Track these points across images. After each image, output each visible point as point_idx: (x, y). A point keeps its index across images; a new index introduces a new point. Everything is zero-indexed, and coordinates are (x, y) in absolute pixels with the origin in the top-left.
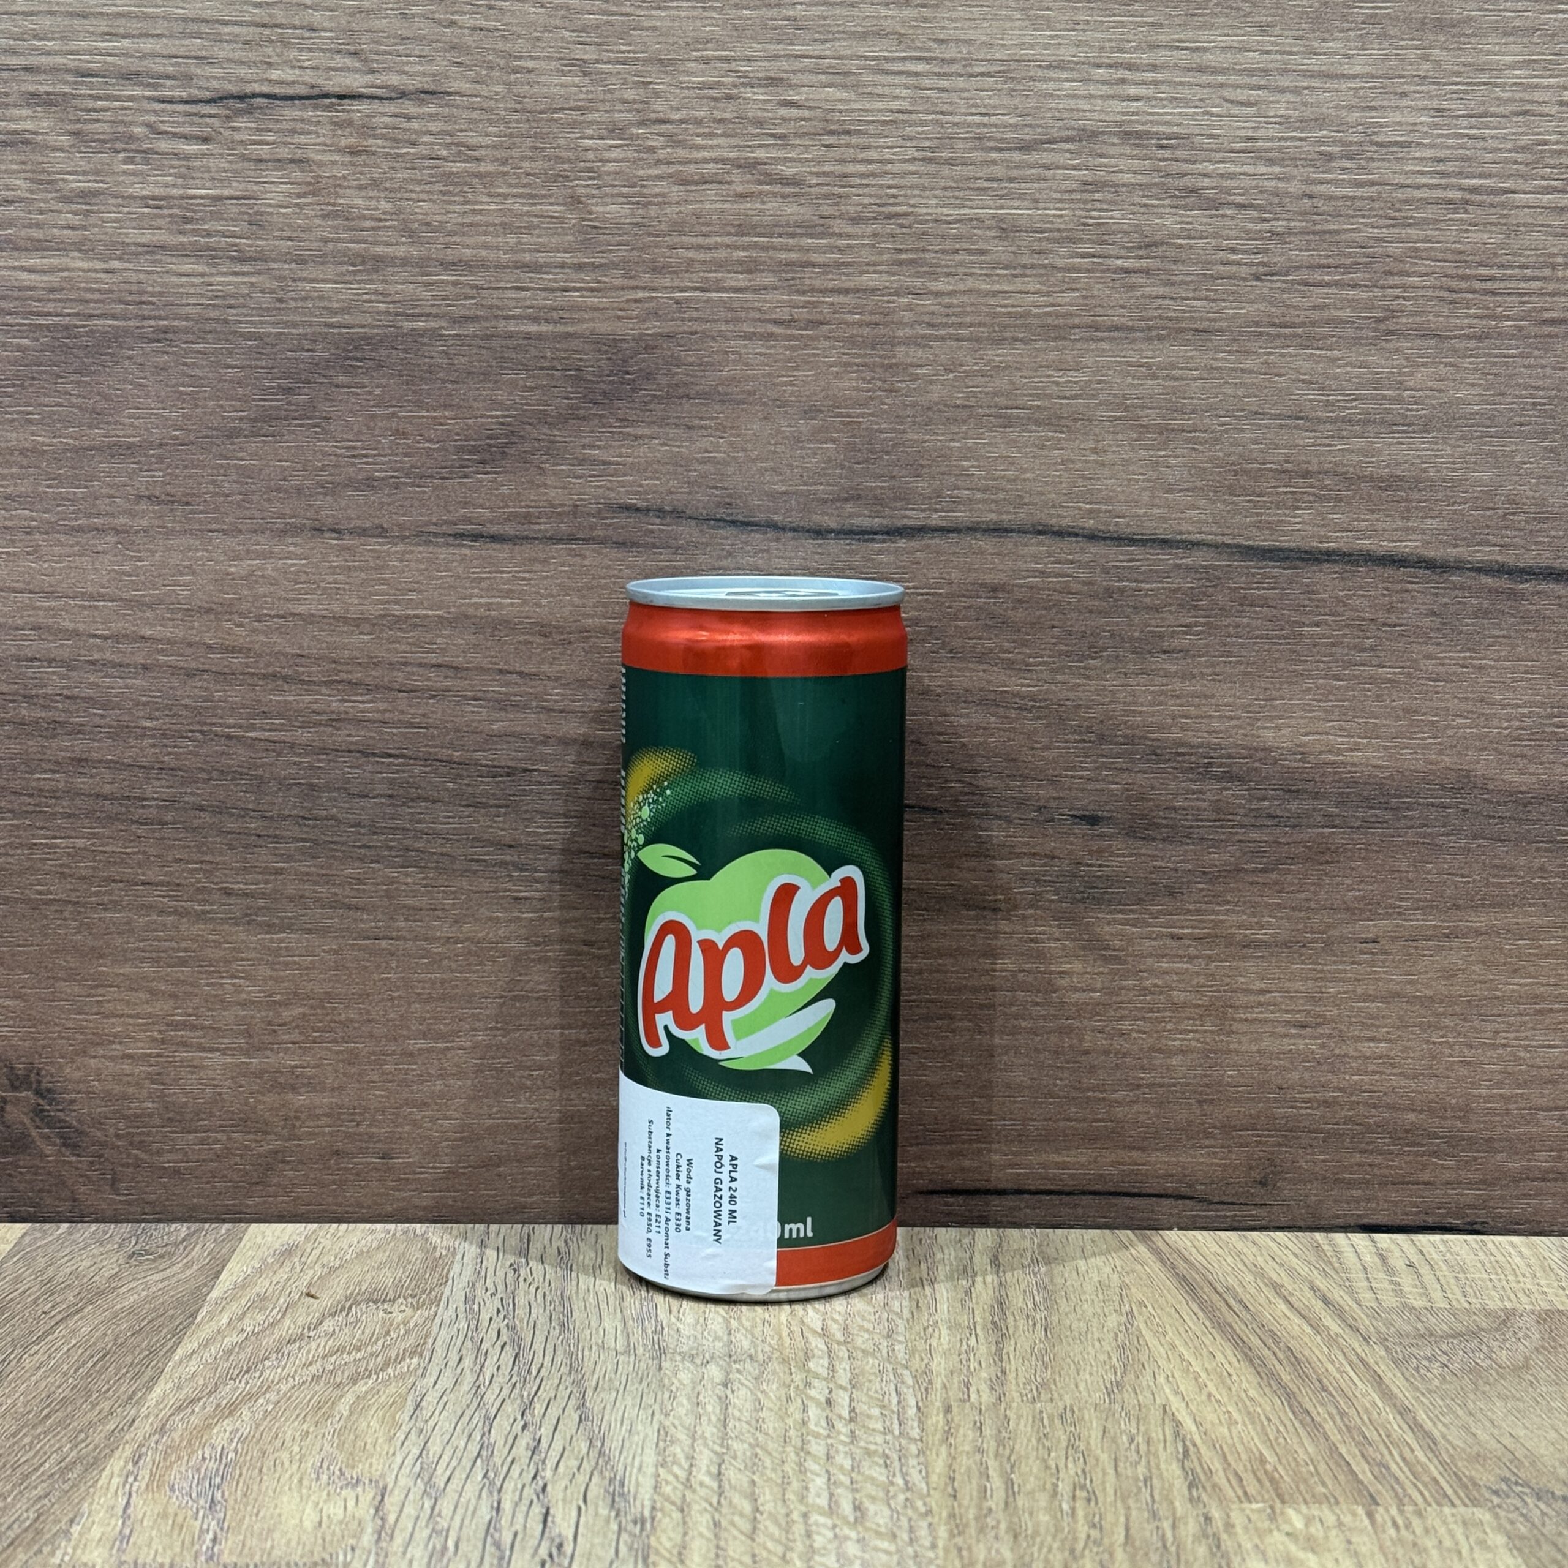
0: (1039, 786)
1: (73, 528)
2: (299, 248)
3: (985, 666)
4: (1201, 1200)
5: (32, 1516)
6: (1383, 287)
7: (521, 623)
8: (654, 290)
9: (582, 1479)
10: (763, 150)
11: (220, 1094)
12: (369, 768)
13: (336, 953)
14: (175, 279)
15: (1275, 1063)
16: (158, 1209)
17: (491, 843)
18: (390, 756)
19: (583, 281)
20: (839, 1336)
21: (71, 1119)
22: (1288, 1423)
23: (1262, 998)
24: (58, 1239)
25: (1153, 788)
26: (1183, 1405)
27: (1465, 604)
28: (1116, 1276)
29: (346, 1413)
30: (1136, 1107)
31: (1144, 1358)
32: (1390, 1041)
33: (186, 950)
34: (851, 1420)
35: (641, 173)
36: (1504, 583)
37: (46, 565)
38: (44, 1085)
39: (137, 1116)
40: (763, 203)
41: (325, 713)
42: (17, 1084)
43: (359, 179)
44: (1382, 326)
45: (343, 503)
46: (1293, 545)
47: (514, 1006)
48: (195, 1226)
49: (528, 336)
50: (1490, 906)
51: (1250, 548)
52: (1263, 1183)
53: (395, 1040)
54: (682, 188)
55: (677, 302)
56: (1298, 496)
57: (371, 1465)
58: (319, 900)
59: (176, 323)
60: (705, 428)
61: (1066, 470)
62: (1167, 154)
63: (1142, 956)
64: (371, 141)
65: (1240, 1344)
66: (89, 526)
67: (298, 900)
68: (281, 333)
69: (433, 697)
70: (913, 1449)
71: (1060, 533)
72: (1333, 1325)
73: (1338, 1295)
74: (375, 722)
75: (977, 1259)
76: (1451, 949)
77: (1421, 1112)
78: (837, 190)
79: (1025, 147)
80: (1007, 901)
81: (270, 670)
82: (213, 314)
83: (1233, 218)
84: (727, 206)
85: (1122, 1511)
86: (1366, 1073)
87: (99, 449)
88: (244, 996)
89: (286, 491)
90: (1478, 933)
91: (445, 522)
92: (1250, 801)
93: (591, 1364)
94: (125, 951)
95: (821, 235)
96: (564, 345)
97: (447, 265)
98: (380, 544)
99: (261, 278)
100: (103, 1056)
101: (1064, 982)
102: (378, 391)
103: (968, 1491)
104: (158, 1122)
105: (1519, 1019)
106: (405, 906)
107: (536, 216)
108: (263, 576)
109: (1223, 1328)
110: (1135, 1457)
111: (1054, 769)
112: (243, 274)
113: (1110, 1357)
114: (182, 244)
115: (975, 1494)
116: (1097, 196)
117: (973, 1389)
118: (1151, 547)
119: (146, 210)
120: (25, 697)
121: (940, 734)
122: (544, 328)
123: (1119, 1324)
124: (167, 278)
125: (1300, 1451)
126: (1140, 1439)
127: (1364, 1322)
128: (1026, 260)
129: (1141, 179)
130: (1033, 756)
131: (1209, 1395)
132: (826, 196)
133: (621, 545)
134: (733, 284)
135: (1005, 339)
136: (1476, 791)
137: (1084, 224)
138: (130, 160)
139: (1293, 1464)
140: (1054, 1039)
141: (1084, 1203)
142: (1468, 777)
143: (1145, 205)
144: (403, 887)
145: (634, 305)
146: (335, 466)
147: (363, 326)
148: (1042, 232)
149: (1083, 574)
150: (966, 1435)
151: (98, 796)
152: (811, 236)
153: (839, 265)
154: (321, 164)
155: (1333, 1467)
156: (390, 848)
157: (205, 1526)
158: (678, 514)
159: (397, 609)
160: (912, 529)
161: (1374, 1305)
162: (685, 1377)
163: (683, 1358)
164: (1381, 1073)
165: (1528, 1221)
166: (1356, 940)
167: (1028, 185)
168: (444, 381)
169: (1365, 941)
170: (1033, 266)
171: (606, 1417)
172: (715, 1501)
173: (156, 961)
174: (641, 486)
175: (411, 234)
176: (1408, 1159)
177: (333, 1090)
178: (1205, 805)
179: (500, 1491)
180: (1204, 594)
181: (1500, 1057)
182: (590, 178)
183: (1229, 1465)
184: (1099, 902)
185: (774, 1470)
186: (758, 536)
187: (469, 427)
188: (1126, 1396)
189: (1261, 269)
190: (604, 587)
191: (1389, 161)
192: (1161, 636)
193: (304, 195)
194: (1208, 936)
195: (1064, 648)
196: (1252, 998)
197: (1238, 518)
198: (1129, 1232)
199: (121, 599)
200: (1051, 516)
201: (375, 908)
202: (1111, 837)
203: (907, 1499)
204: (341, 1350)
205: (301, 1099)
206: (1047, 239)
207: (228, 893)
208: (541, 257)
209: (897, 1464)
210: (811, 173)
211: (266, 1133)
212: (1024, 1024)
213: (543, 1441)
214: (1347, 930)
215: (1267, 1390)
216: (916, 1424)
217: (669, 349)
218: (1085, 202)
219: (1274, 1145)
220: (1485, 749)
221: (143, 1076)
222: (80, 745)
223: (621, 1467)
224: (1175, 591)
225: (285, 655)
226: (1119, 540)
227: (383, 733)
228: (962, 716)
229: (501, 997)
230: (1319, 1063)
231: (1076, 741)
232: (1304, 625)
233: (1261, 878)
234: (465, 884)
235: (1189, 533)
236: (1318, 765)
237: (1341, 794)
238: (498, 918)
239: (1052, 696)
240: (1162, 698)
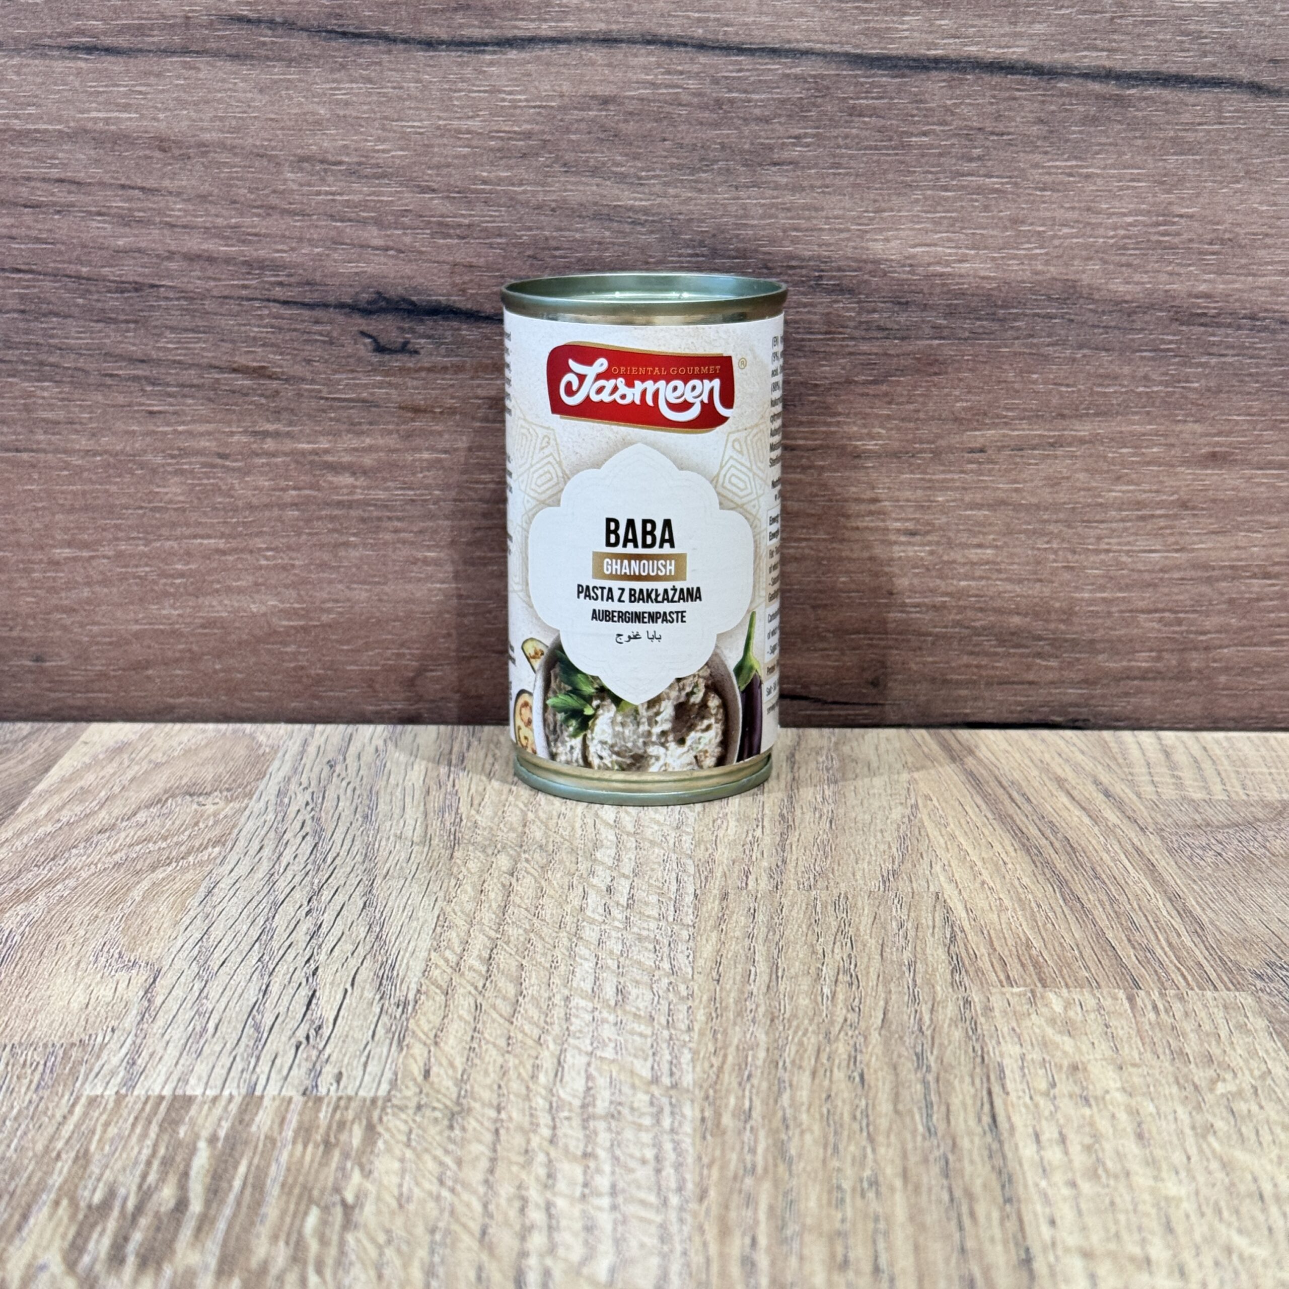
3: (599, 181)
4: (816, 700)
7: (138, 138)
15: (886, 569)
17: (121, 357)
18: (19, 271)
23: (872, 508)
27: (1072, 111)
32: (996, 547)
36: (1111, 88)
46: (901, 52)
47: (154, 517)
50: (1097, 414)
51: (859, 56)
52: (875, 683)
53: (42, 548)
69: (59, 212)
71: (670, 43)
76: (1056, 457)
77: (1026, 615)
86: (974, 579)
90: (1082, 441)
91: (60, 34)
92: (859, 313)
105: (1121, 525)
106: (44, 420)
118: (761, 56)
121: (557, 249)
133: (235, 57)
136: (1081, 301)
142: (1074, 287)
144: (41, 401)
149: (692, 84)
156: (25, 363)
158: (289, 26)
159: (17, 124)
160: (522, 40)
164: (988, 578)
165: (1127, 718)
166: (963, 450)
169: (972, 451)
176: (1012, 660)
178: (815, 318)
180: (814, 105)
181: (1102, 562)
186: (370, 48)
190: (220, 101)
192: (771, 148)
194: (821, 447)
195: (674, 161)
196: (863, 507)
197: (845, 27)
200: (660, 25)
201: (14, 421)
214: (955, 440)
219: (884, 649)
220: (1091, 259)
224: (783, 101)
226: (728, 49)
227: (10, 249)
228: (577, 230)
229: (141, 508)
230: (928, 570)
231: (691, 256)
232: (912, 135)
233: (872, 389)
234: (100, 398)
235: (798, 41)
236: (927, 277)
237: (949, 306)
238: (134, 432)
239: (663, 210)
240: (773, 211)
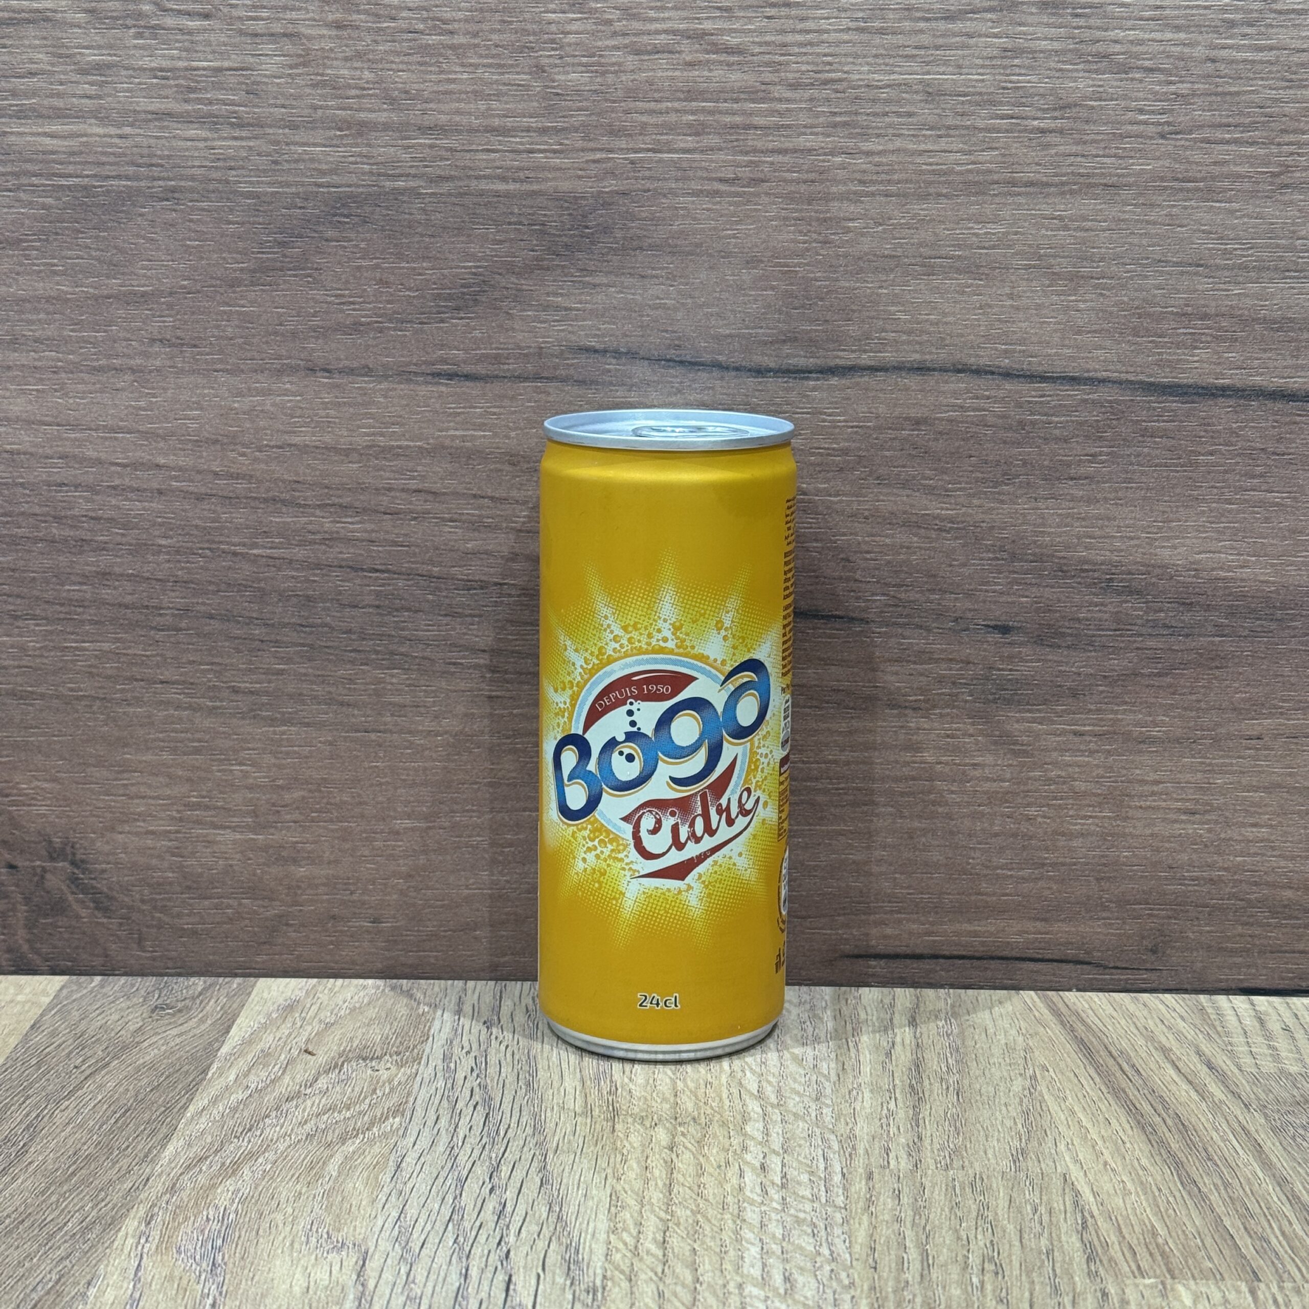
0: (956, 599)
1: (94, 368)
2: (292, 116)
3: (909, 492)
4: (1098, 965)
5: (54, 1277)
6: (1279, 144)
7: (491, 453)
8: (611, 151)
9: (541, 1245)
10: (710, 22)
11: (231, 866)
12: (358, 581)
13: (331, 744)
14: (180, 143)
15: (1167, 845)
16: (179, 964)
17: (466, 648)
18: (377, 571)
19: (547, 143)
20: (773, 1099)
21: (102, 886)
22: (1177, 1194)
23: (1155, 788)
24: (91, 992)
25: (1059, 601)
26: (1082, 1174)
28: (1021, 1039)
29: (335, 1174)
30: (1041, 884)
31: (1046, 1124)
32: (1271, 826)
33: (199, 741)
34: (783, 1186)
35: (599, 43)
37: (71, 401)
38: (79, 857)
39: (159, 884)
40: (710, 70)
41: (319, 532)
42: (55, 855)
43: (344, 52)
44: (1278, 181)
45: (334, 345)
46: (1191, 381)
47: (487, 792)
48: (210, 980)
49: (497, 194)
51: (1151, 384)
52: (1154, 951)
53: (384, 819)
54: (636, 57)
55: (632, 163)
56: (1197, 337)
57: (355, 1227)
58: (315, 697)
59: (183, 183)
60: (657, 277)
61: (983, 314)
62: (1081, 22)
63: (1046, 750)
64: (355, 17)
65: (1132, 1109)
66: (108, 366)
67: (298, 697)
68: (277, 192)
69: (415, 519)
70: (838, 1217)
71: (978, 372)
72: (1216, 1090)
73: (1222, 1060)
74: (363, 541)
75: (897, 1017)
77: (1298, 889)
78: (778, 58)
79: (950, 17)
80: (927, 701)
81: (271, 494)
82: (215, 175)
83: (1141, 81)
84: (677, 73)
85: (1027, 1286)
86: (1249, 855)
87: (116, 297)
88: (251, 781)
89: (283, 335)
91: (425, 362)
92: (1147, 613)
93: (553, 1125)
94: (146, 741)
95: (763, 100)
96: (529, 202)
97: (425, 130)
98: (366, 382)
99: (258, 142)
100: (129, 833)
101: (977, 773)
102: (363, 245)
103: (887, 1262)
104: (178, 889)
106: (390, 703)
107: (505, 84)
108: (262, 411)
109: (1117, 1093)
110: (1038, 1228)
111: (970, 584)
112: (241, 138)
113: (1015, 1123)
114: (187, 112)
115: (893, 1265)
116: (1016, 61)
117: (892, 1155)
118: (1061, 384)
119: (155, 81)
120: (55, 517)
121: (868, 552)
122: (511, 187)
123: (1024, 1089)
124: (174, 143)
125: (1188, 1223)
126: (1042, 1209)
127: (1246, 1089)
128: (950, 122)
129: (1056, 45)
130: (951, 572)
131: (1106, 1163)
132: (767, 64)
133: (581, 383)
134: (682, 145)
135: (930, 195)
137: (1004, 88)
138: (139, 35)
139: (1182, 1237)
140: (967, 822)
141: (992, 967)
143: (1061, 70)
144: (389, 687)
145: (593, 166)
146: (327, 313)
147: (350, 186)
148: (964, 96)
149: (998, 408)
150: (886, 1202)
151: (120, 605)
152: (753, 101)
153: (779, 127)
154: (310, 38)
155: (1219, 1241)
156: (378, 652)
157: (206, 1291)
158: (632, 355)
159: (382, 441)
160: (844, 368)
161: (1254, 1070)
162: (635, 1139)
163: (635, 1121)
164: (1263, 855)
166: (1241, 737)
167: (952, 52)
168: (422, 235)
169: (1250, 738)
170: (956, 127)
171: (564, 1181)
172: (659, 1270)
173: (174, 750)
174: (599, 329)
175: (392, 101)
176: (1284, 930)
177: (329, 863)
178: (1106, 616)
179: (468, 1257)
180: (1109, 427)
182: (553, 49)
183: (1124, 1238)
184: (1009, 702)
185: (713, 1238)
186: (704, 375)
187: (445, 277)
188: (1030, 1164)
189: (1166, 128)
191: (1287, 27)
192: (1068, 464)
193: (296, 66)
194: (1108, 732)
195: (980, 475)
196: (1145, 788)
197: (1139, 360)
198: (1032, 993)
199: (138, 431)
200: (970, 356)
201: (365, 705)
202: (1021, 644)
203: (832, 1270)
204: (332, 1109)
205: (302, 871)
206: (970, 102)
207: (235, 691)
208: (509, 122)
209: (823, 1233)
210: (753, 42)
211: (271, 899)
212: (940, 810)
213: (508, 1205)
214: (1234, 728)
215: (1157, 1158)
216: (841, 1191)
217: (624, 205)
218: (1005, 67)
219: (1164, 918)
221: (164, 849)
222: (104, 560)
223: (576, 1233)
224: (1081, 424)
225: (284, 481)
226: (1031, 377)
227: (371, 551)
228: (887, 536)
229: (476, 783)
230: (1206, 846)
231: (990, 559)
232: (1200, 454)
233: (1156, 682)
234: (443, 684)
235: (1096, 371)
236: (1210, 580)
237: (1231, 606)
238: (473, 714)
239: (968, 519)
240: (1069, 520)
